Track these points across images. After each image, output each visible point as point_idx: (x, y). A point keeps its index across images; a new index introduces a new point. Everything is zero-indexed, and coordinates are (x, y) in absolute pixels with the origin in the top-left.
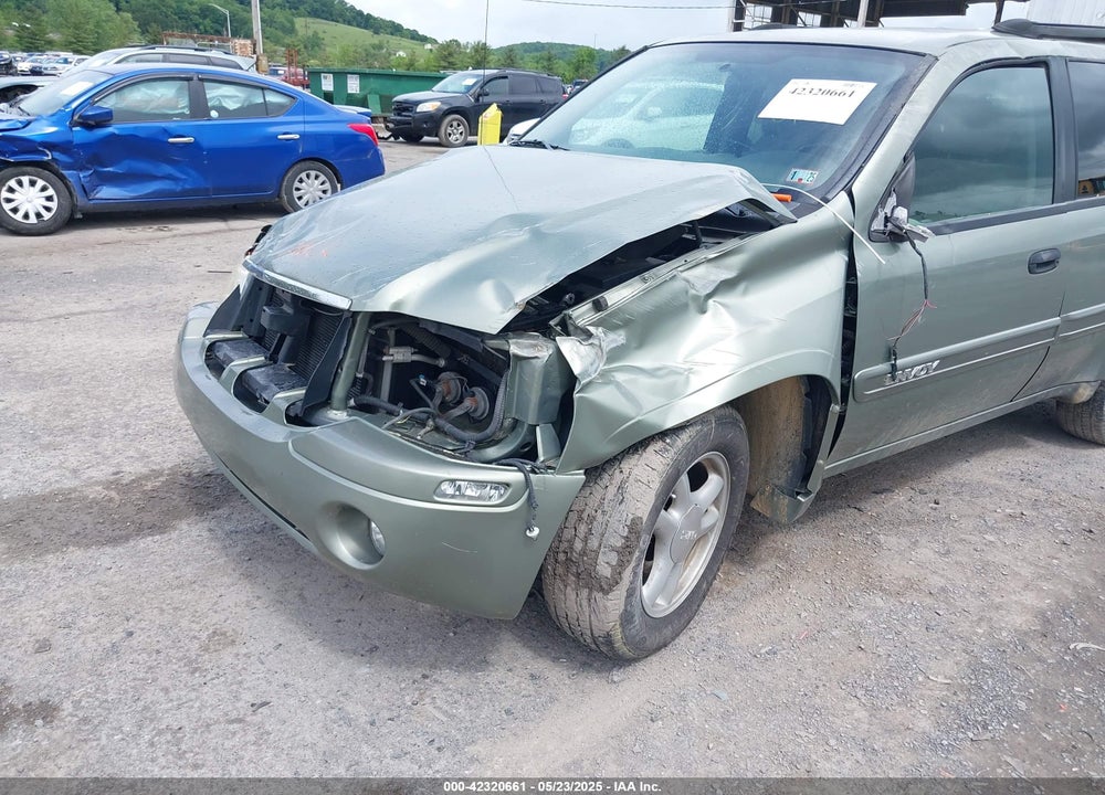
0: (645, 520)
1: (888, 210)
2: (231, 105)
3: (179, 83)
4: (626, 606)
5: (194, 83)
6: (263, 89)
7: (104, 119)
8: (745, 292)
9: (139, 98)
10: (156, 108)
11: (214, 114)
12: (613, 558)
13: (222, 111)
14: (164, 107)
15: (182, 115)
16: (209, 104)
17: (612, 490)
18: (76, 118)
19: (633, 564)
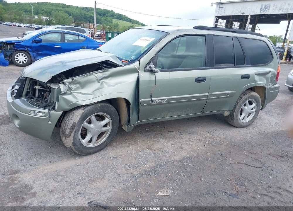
0: (76, 123)
1: (150, 65)
2: (71, 39)
3: (58, 34)
4: (73, 141)
5: (62, 34)
6: (78, 36)
7: (40, 41)
8: (110, 80)
9: (49, 37)
10: (53, 39)
11: (66, 41)
12: (69, 130)
13: (68, 40)
14: (54, 39)
15: (59, 41)
16: (65, 39)
17: (71, 117)
18: (33, 40)
19: (74, 132)
